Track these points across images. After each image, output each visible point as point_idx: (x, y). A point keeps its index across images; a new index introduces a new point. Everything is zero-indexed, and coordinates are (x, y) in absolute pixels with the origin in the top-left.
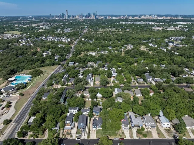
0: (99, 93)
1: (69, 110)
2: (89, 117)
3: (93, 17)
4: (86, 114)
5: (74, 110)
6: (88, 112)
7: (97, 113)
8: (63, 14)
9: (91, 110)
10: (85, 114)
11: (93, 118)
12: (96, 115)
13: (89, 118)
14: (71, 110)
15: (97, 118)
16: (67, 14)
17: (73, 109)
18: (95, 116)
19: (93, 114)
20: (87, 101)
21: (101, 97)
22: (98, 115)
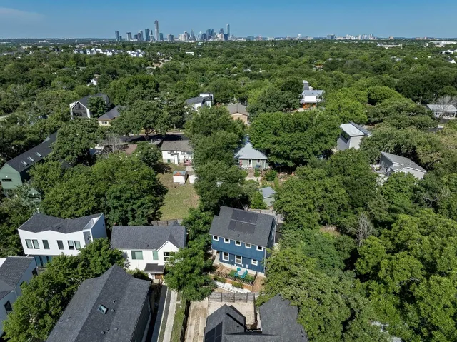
0: (249, 146)
1: (24, 235)
2: (174, 295)
3: (219, 37)
4: (150, 267)
5: (65, 237)
6: (169, 247)
7: (247, 261)
8: (147, 30)
9: (196, 231)
10: (142, 268)
11: (211, 306)
12: (233, 276)
13: (174, 300)
14: (40, 236)
15: (244, 298)
16: (158, 31)
17: (59, 229)
18: (227, 287)
19: (212, 269)
20: (176, 186)
21: (265, 166)
22: (252, 280)
